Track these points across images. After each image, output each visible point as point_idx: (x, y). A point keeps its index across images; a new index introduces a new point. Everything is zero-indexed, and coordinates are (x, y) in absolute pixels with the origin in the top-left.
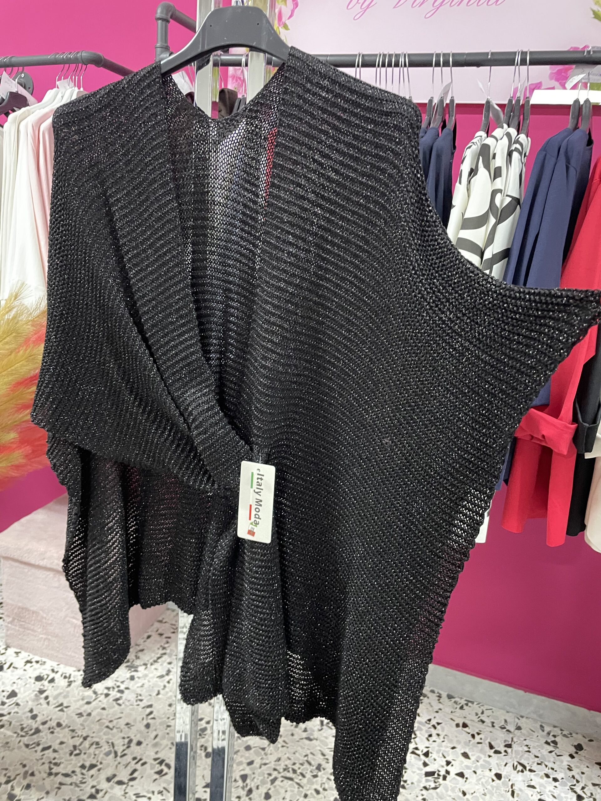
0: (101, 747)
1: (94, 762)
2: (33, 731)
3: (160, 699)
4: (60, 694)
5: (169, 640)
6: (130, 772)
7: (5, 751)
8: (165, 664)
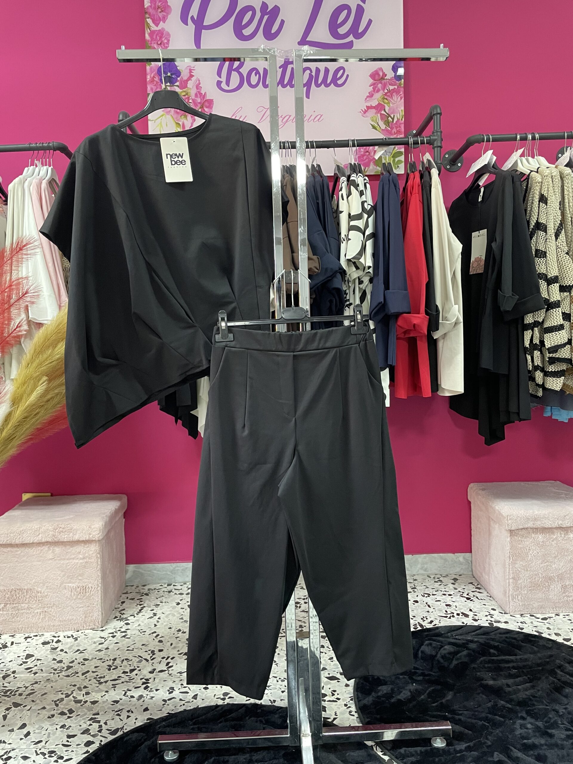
0: (131, 660)
1: (133, 668)
2: (66, 668)
3: (159, 628)
4: (72, 646)
5: (142, 600)
6: (165, 665)
7: (49, 684)
8: (149, 611)
